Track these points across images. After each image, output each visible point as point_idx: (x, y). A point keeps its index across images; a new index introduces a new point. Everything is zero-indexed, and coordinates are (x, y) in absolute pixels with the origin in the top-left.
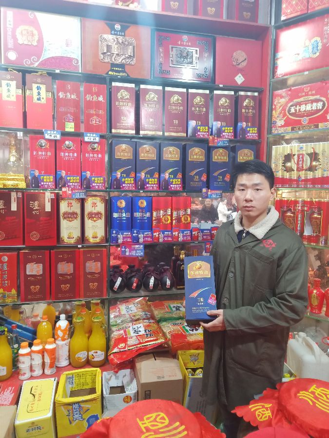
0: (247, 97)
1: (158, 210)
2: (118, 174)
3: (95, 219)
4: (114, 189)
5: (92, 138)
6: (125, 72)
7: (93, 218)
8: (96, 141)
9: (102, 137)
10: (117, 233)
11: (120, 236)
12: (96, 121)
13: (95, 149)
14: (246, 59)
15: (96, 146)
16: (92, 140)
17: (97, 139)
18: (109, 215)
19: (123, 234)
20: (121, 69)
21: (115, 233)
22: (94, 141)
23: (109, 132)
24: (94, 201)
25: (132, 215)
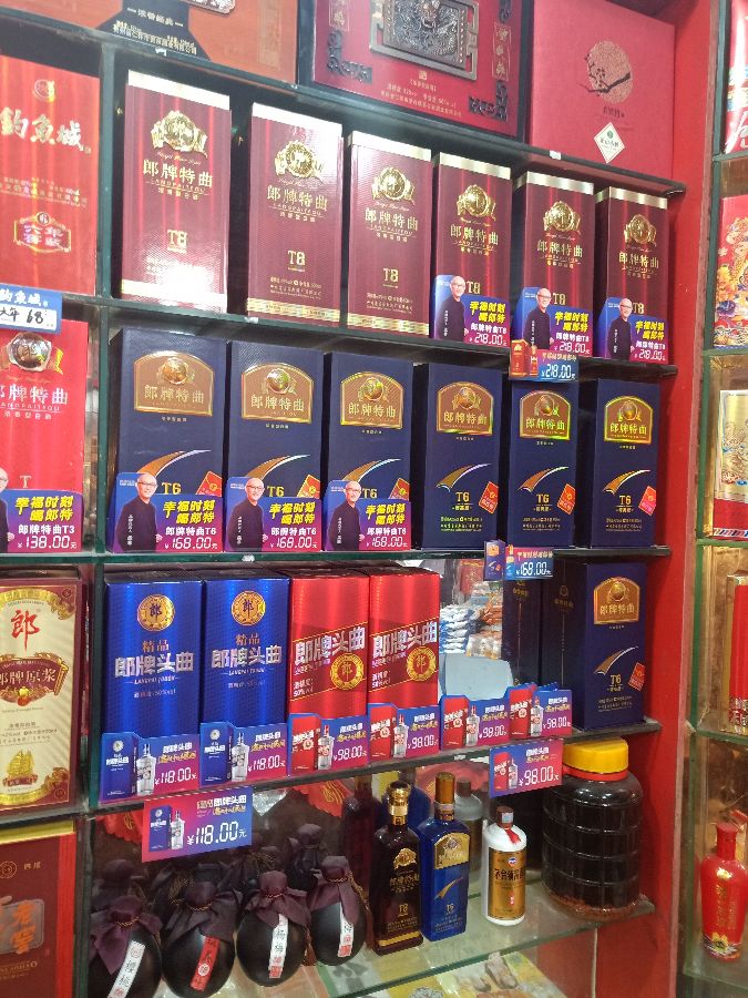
0: (635, 208)
1: (315, 632)
2: (147, 483)
3: (23, 691)
4: (126, 548)
5: (23, 312)
6: (190, 39)
7: (18, 686)
8: (43, 326)
9: (71, 310)
10: (132, 752)
11: (147, 764)
12: (44, 236)
13: (36, 363)
14: (628, 76)
15: (40, 349)
16: (21, 322)
17: (50, 320)
18: (98, 666)
19: (157, 753)
20: (169, 22)
21: (123, 753)
22: (34, 325)
23: (107, 288)
24: (27, 607)
25: (203, 660)
